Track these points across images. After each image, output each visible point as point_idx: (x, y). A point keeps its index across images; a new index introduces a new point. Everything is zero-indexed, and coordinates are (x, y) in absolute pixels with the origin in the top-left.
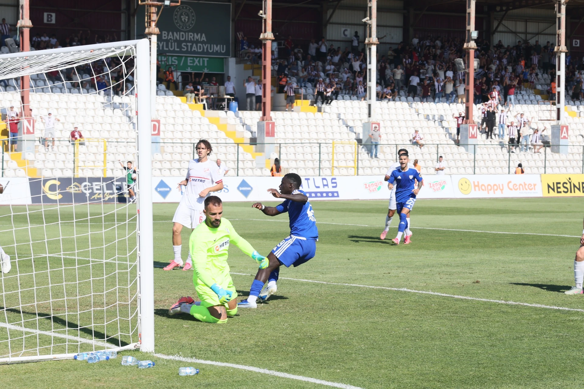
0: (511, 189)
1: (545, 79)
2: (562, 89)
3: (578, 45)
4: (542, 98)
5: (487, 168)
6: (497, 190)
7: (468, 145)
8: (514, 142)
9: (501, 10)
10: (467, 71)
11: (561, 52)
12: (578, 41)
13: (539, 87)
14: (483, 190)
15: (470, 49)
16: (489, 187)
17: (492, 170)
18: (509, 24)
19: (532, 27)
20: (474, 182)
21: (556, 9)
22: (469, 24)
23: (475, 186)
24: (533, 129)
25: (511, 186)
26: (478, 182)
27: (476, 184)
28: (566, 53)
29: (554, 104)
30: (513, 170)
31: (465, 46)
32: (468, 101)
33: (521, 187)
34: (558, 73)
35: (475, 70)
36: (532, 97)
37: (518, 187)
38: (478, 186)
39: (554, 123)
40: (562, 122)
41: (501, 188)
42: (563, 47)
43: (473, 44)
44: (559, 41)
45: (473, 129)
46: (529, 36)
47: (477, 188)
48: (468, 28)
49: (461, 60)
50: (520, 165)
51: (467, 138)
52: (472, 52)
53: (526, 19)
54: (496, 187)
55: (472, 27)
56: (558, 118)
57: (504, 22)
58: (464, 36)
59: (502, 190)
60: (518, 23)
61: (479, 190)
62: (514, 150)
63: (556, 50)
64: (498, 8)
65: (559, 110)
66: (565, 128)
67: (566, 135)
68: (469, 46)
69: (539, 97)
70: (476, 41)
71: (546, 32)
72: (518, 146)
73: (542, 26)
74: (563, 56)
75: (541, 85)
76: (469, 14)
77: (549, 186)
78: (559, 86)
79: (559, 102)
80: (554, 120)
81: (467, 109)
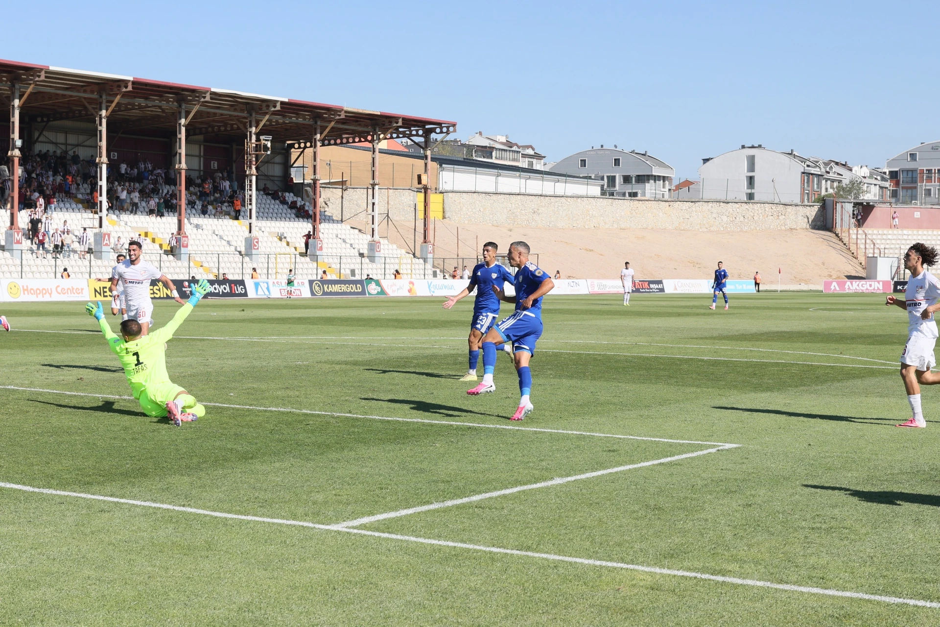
0: (59, 293)
1: (85, 189)
2: (104, 199)
3: (116, 158)
4: (83, 207)
5: (33, 273)
6: (45, 294)
7: (13, 250)
8: (59, 249)
9: (42, 121)
10: (11, 178)
11: (102, 163)
12: (116, 154)
13: (80, 196)
14: (32, 294)
15: (15, 156)
16: (38, 291)
17: (38, 275)
18: (51, 135)
19: (72, 139)
20: (23, 287)
21: (98, 122)
22: (13, 133)
23: (24, 290)
24: (76, 236)
25: (59, 290)
26: (27, 286)
27: (25, 288)
28: (107, 164)
29: (96, 213)
30: (59, 275)
31: (9, 153)
32: (12, 207)
33: (69, 291)
34: (100, 183)
35: (19, 177)
36: (74, 206)
37: (66, 291)
38: (27, 290)
39: (97, 230)
40: (104, 229)
41: (50, 292)
42: (104, 159)
43: (17, 152)
44: (101, 153)
45: (18, 236)
46: (69, 147)
47: (26, 292)
48: (12, 136)
49: (5, 168)
50: (65, 270)
51: (12, 244)
52: (16, 160)
53: (66, 131)
54: (44, 291)
55: (16, 135)
56: (101, 226)
57: (44, 133)
58: (7, 144)
59: (50, 294)
60: (58, 134)
61: (28, 294)
62: (58, 256)
63: (97, 161)
64: (39, 119)
65: (101, 218)
66: (107, 236)
67: (108, 242)
68: (14, 154)
69: (80, 206)
70: (20, 149)
71: (85, 144)
72: (61, 252)
73: (82, 138)
74: (104, 167)
75: (82, 194)
76: (13, 122)
77: (96, 291)
78: (101, 195)
79: (101, 211)
80: (96, 228)
81: (12, 215)
